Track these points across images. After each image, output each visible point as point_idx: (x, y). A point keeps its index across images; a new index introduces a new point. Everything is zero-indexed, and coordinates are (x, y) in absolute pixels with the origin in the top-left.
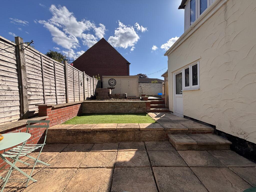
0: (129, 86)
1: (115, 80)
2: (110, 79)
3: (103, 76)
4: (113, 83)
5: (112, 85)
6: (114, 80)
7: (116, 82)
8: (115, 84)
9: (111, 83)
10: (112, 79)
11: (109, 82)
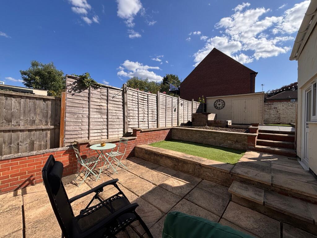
0: (245, 108)
1: (224, 102)
2: (217, 101)
3: (207, 98)
4: (221, 105)
5: (218, 108)
6: (222, 102)
7: (224, 104)
8: (224, 107)
9: (217, 105)
10: (219, 100)
11: (214, 105)
